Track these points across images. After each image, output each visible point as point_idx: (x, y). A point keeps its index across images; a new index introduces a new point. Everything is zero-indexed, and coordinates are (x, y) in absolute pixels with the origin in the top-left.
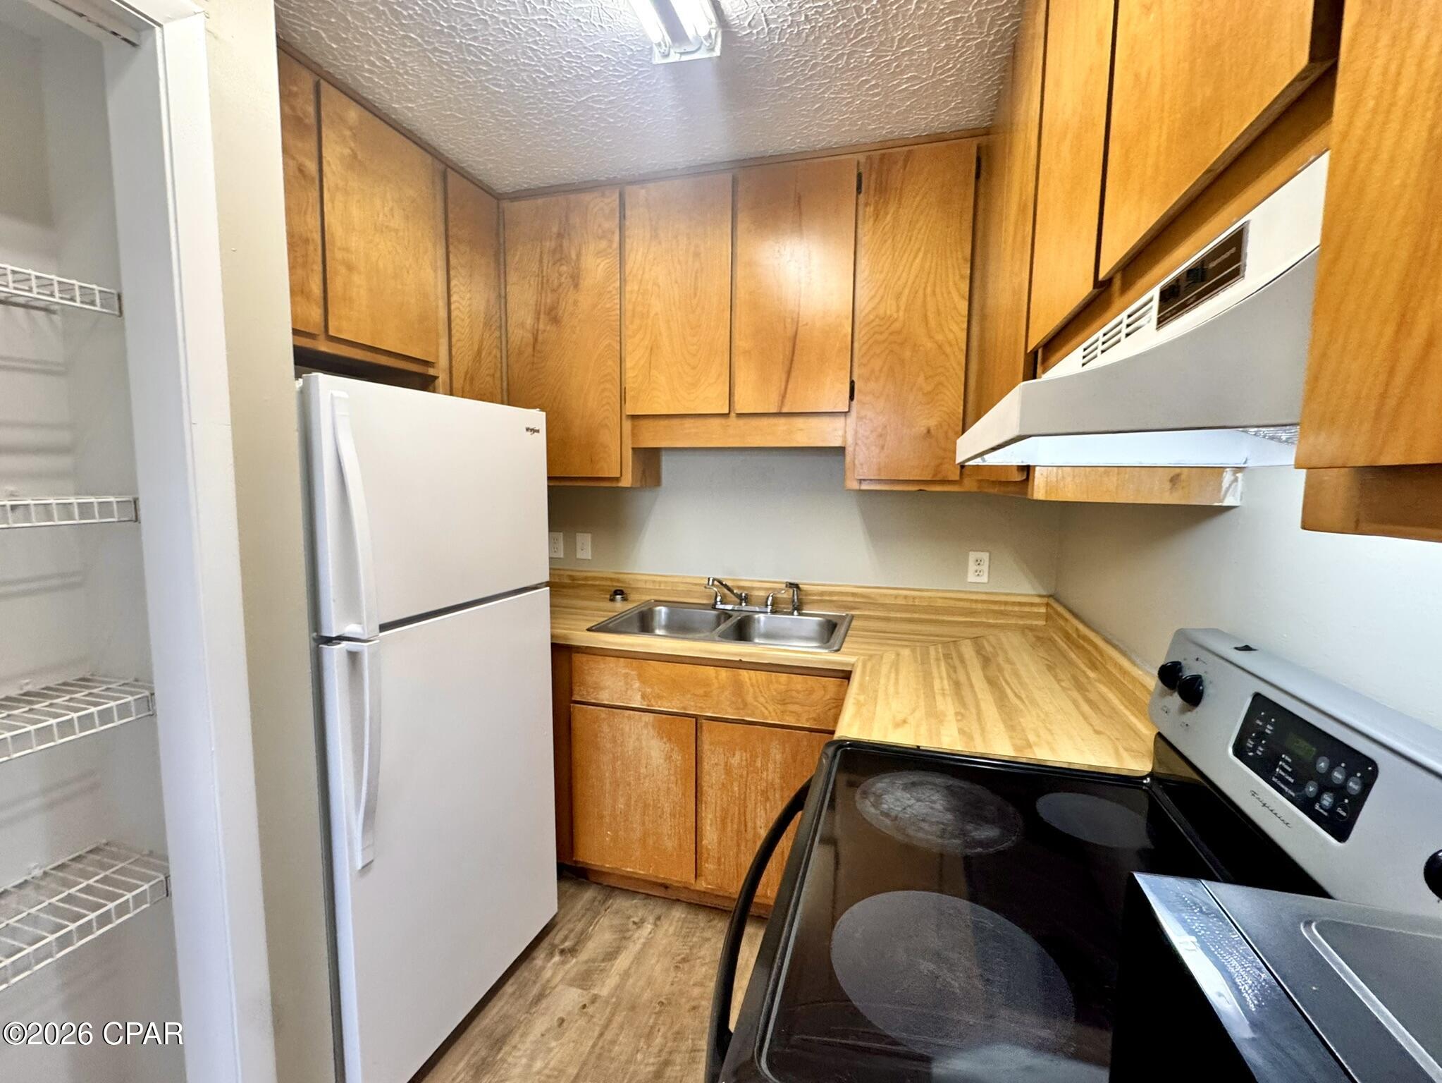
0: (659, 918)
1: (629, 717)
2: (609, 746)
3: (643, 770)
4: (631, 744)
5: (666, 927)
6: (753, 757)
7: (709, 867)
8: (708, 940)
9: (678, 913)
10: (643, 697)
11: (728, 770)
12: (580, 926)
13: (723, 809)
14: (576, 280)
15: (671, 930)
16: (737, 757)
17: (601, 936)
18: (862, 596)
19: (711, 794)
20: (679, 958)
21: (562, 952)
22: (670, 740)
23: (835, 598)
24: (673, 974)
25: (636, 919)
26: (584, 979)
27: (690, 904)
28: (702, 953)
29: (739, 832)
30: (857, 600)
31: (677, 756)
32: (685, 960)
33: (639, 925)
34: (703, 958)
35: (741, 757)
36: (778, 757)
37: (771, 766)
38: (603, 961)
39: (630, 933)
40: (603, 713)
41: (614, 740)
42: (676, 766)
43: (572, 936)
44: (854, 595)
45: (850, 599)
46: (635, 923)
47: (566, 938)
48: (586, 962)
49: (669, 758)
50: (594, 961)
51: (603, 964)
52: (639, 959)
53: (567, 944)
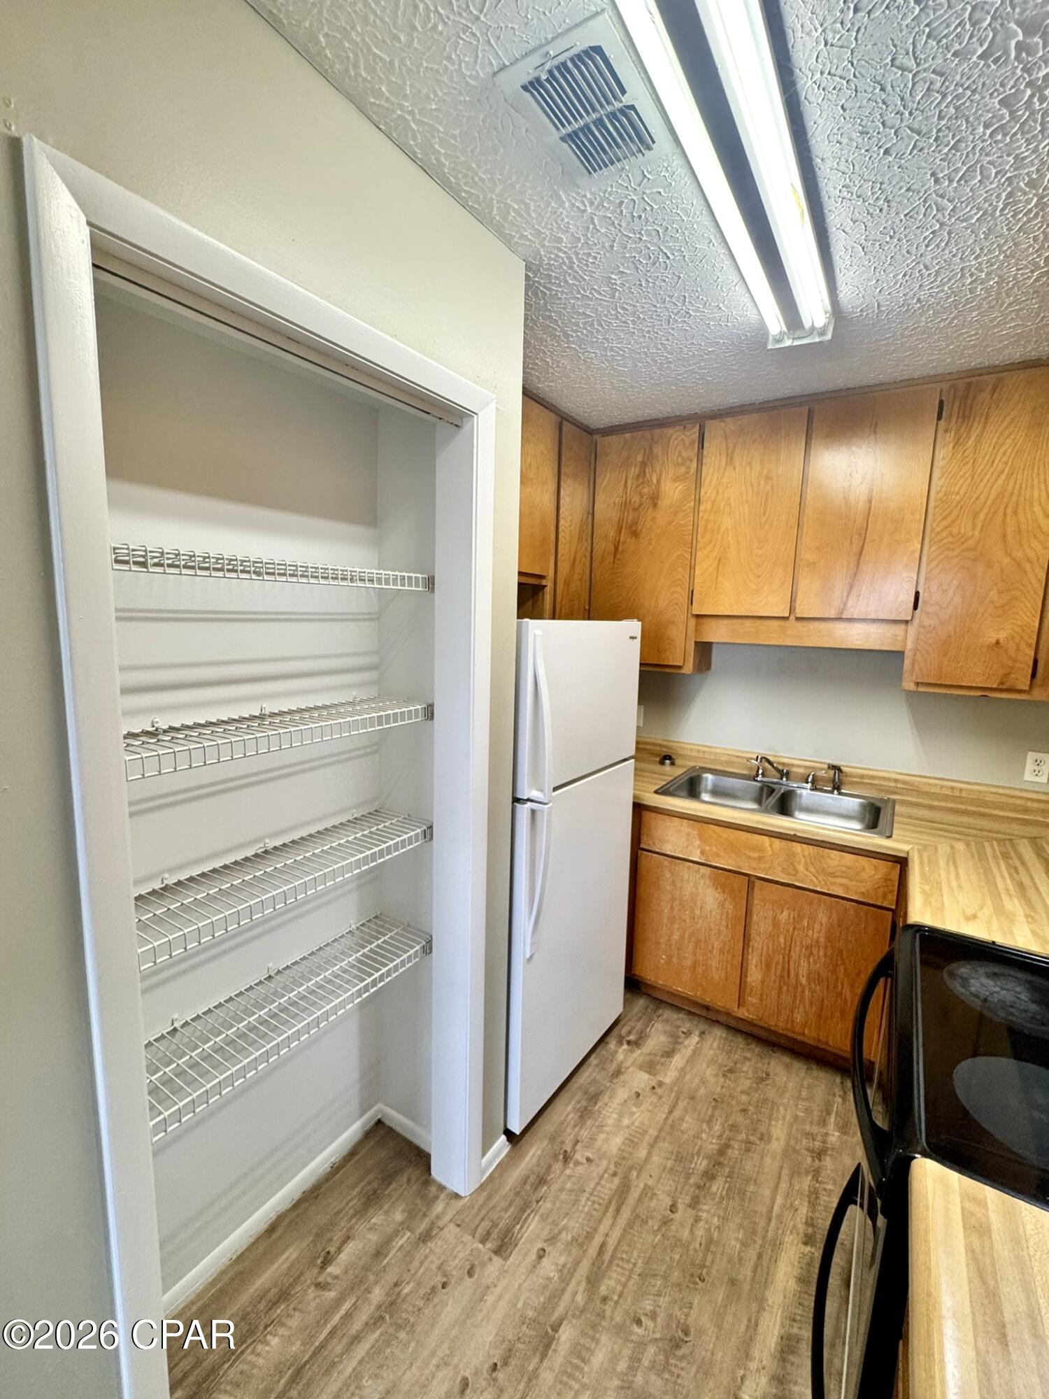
0: (703, 1033)
1: (689, 868)
2: (668, 888)
3: (697, 912)
4: (688, 889)
5: (709, 1042)
6: (801, 918)
7: (752, 1000)
8: (749, 1059)
9: (719, 1032)
10: (702, 853)
11: (776, 923)
12: (639, 1025)
13: (768, 955)
14: (655, 499)
15: (715, 1045)
17: (657, 1038)
18: (904, 782)
19: (758, 942)
20: (725, 1068)
21: (629, 1043)
22: (724, 892)
23: (876, 782)
24: (722, 1080)
25: (685, 1030)
26: (650, 1067)
27: (728, 1028)
28: (744, 1069)
29: (781, 977)
30: (899, 785)
31: (729, 906)
32: (731, 1071)
33: (688, 1034)
34: (746, 1072)
36: (824, 920)
37: (817, 926)
38: (662, 1056)
39: (681, 1039)
40: (666, 861)
41: (674, 884)
42: (727, 913)
43: (634, 1031)
44: (896, 781)
45: (893, 784)
46: (683, 1032)
47: (629, 1033)
48: (650, 1054)
49: (722, 905)
50: (656, 1055)
51: (663, 1059)
52: (691, 1060)
53: (632, 1037)
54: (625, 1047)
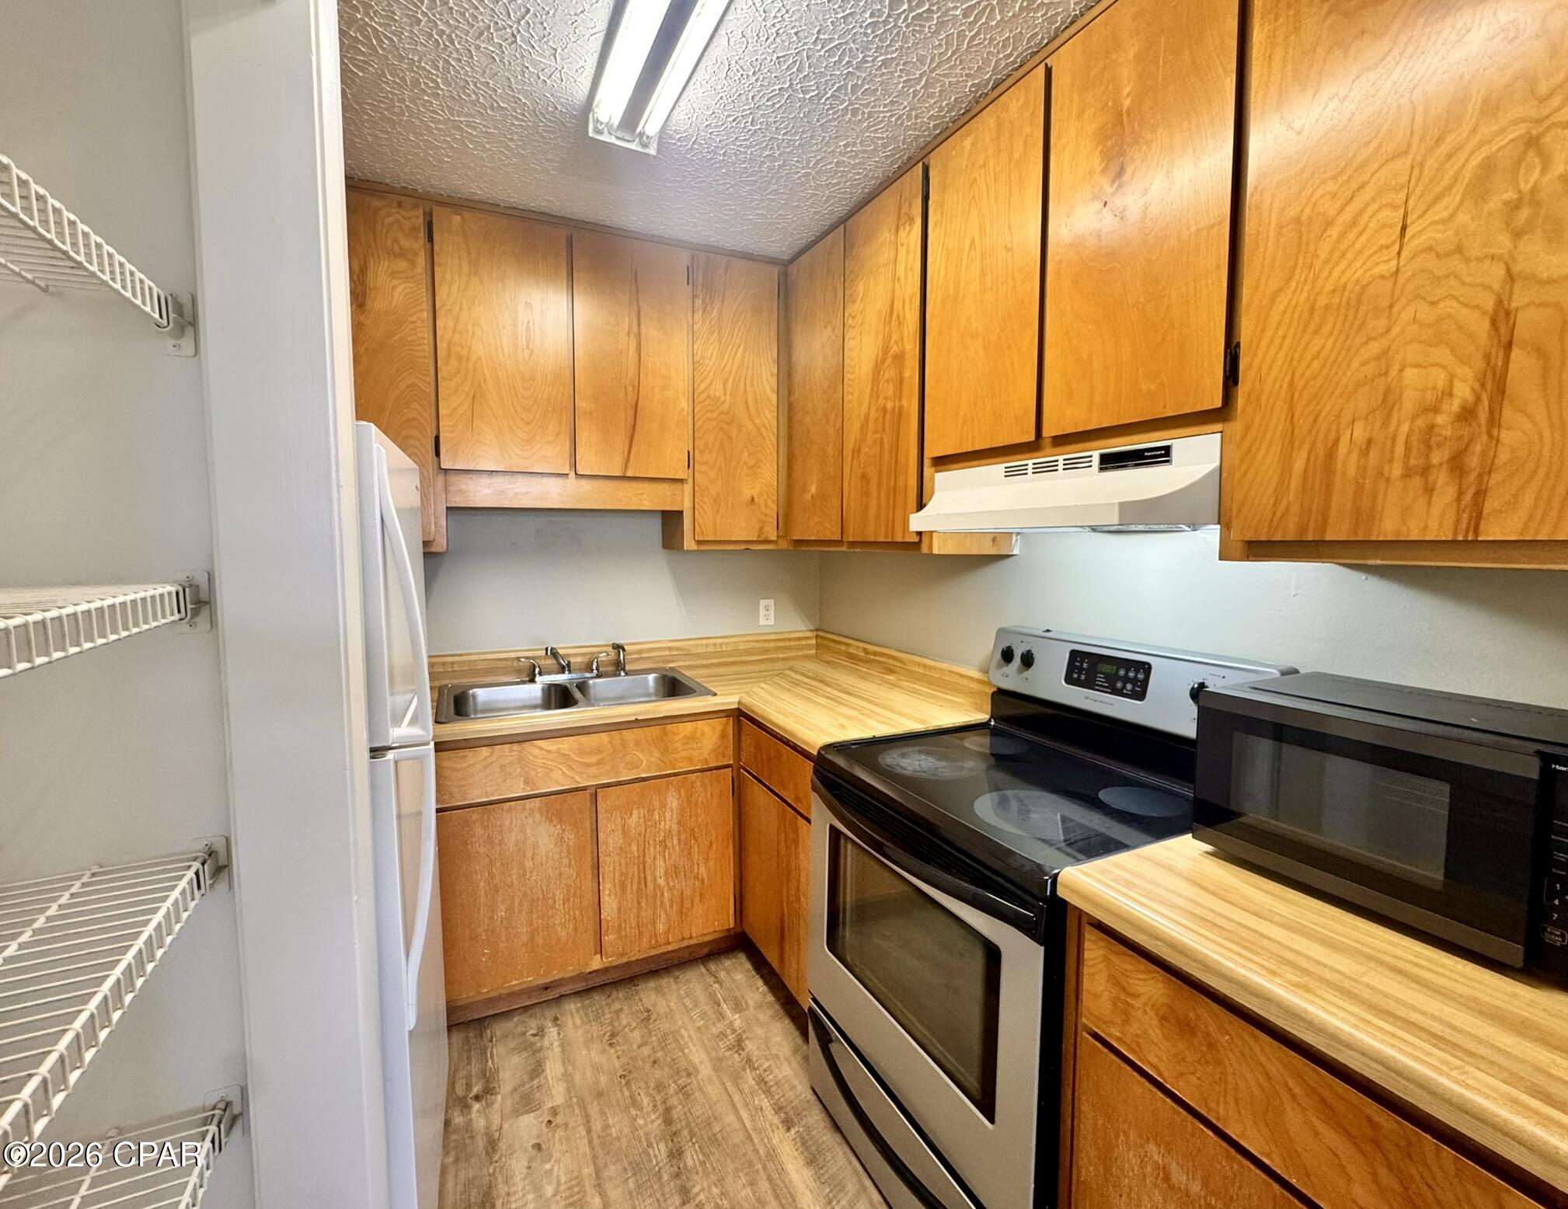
0: (556, 1019)
1: (510, 810)
2: (482, 850)
3: (529, 864)
4: (512, 838)
5: (570, 1022)
6: (651, 812)
7: (609, 938)
8: (621, 1010)
9: (572, 1006)
10: (526, 783)
11: (625, 831)
12: (475, 1068)
15: (578, 1021)
16: (635, 815)
17: (509, 1066)
18: (678, 649)
20: (606, 1037)
21: (477, 1098)
22: (561, 821)
23: (653, 654)
24: (612, 1051)
25: (533, 1032)
26: (527, 1103)
27: (578, 994)
28: (624, 1023)
29: (639, 889)
30: (673, 653)
31: (570, 837)
32: (613, 1035)
33: (541, 1032)
34: (628, 1024)
35: (639, 813)
36: (675, 804)
37: (668, 815)
38: (532, 1079)
39: (538, 1045)
40: (475, 815)
41: (490, 840)
42: (568, 847)
43: (474, 1080)
44: (670, 649)
45: (667, 653)
46: (534, 1035)
47: (469, 1086)
48: (515, 1089)
49: (560, 841)
50: (521, 1085)
51: (536, 1082)
52: (567, 1058)
53: (475, 1090)
54: (476, 1106)
